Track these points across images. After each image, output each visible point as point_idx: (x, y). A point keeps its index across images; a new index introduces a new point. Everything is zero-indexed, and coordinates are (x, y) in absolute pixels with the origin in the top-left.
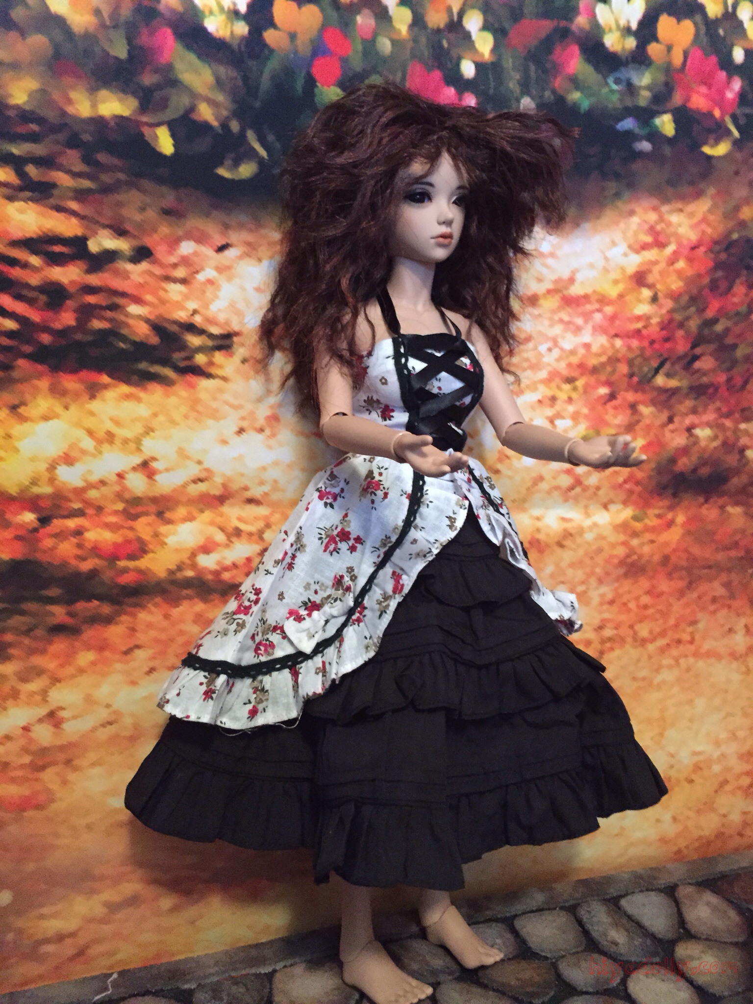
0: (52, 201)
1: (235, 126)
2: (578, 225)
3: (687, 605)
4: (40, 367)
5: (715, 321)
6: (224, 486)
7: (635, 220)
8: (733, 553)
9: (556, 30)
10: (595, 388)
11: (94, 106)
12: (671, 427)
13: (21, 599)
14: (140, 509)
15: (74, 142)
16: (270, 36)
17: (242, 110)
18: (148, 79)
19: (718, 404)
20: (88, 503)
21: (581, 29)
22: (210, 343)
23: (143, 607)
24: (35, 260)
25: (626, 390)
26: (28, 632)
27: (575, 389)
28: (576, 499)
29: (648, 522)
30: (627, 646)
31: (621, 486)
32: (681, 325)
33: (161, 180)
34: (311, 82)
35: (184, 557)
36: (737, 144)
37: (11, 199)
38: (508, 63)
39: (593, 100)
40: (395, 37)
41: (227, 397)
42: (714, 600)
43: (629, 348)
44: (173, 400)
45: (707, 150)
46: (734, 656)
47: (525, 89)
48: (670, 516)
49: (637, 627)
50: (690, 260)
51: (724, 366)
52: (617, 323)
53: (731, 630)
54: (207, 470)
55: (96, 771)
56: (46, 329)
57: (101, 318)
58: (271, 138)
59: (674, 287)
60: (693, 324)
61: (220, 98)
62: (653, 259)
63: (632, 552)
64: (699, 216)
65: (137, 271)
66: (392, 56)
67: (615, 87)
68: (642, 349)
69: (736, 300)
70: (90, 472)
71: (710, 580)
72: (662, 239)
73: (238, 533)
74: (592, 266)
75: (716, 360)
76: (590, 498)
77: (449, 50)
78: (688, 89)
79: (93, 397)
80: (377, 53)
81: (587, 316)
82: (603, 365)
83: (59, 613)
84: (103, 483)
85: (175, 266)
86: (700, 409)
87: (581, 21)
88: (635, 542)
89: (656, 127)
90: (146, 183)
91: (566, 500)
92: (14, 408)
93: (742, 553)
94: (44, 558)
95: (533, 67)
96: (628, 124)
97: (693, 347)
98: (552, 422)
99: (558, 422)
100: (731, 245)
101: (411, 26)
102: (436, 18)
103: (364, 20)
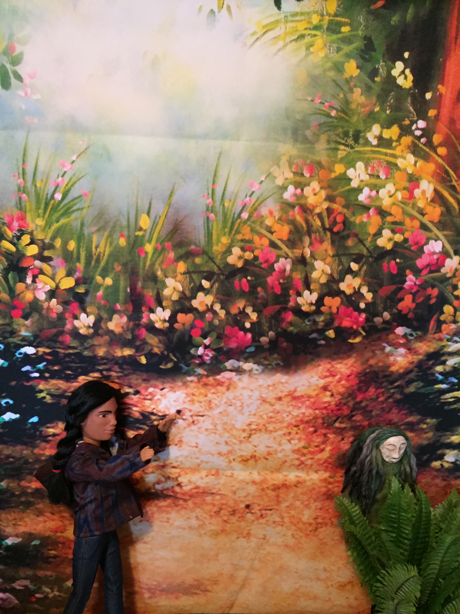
1: (166, 353)
2: (296, 371)
5: (361, 402)
6: (164, 462)
7: (321, 368)
9: (281, 308)
10: (307, 428)
11: (122, 353)
12: (343, 442)
15: (117, 363)
16: (176, 326)
17: (168, 348)
18: (138, 343)
21: (292, 307)
22: (159, 418)
25: (322, 429)
27: (299, 429)
28: (302, 469)
29: (336, 479)
30: (328, 527)
31: (322, 464)
32: (345, 404)
33: (142, 371)
34: (191, 337)
35: (151, 485)
36: (364, 337)
38: (264, 321)
39: (298, 329)
40: (219, 319)
43: (322, 413)
45: (350, 341)
47: (270, 329)
49: (333, 520)
50: (347, 380)
51: (367, 418)
52: (316, 404)
57: (125, 412)
58: (178, 355)
59: (340, 391)
60: (351, 404)
61: (161, 345)
62: (330, 381)
63: (329, 490)
64: (350, 364)
65: (135, 398)
66: (219, 324)
67: (308, 323)
68: (328, 414)
69: (370, 394)
72: (333, 373)
73: (168, 478)
74: (303, 385)
75: (363, 416)
76: (309, 469)
77: (240, 320)
78: (341, 320)
80: (213, 325)
81: (303, 403)
82: (311, 420)
85: (147, 395)
87: (291, 304)
88: (330, 486)
89: (327, 335)
90: (138, 372)
91: (298, 469)
95: (273, 321)
96: (314, 335)
98: (289, 441)
99: (292, 441)
100: (366, 374)
101: (225, 315)
102: (234, 311)
103: (209, 316)
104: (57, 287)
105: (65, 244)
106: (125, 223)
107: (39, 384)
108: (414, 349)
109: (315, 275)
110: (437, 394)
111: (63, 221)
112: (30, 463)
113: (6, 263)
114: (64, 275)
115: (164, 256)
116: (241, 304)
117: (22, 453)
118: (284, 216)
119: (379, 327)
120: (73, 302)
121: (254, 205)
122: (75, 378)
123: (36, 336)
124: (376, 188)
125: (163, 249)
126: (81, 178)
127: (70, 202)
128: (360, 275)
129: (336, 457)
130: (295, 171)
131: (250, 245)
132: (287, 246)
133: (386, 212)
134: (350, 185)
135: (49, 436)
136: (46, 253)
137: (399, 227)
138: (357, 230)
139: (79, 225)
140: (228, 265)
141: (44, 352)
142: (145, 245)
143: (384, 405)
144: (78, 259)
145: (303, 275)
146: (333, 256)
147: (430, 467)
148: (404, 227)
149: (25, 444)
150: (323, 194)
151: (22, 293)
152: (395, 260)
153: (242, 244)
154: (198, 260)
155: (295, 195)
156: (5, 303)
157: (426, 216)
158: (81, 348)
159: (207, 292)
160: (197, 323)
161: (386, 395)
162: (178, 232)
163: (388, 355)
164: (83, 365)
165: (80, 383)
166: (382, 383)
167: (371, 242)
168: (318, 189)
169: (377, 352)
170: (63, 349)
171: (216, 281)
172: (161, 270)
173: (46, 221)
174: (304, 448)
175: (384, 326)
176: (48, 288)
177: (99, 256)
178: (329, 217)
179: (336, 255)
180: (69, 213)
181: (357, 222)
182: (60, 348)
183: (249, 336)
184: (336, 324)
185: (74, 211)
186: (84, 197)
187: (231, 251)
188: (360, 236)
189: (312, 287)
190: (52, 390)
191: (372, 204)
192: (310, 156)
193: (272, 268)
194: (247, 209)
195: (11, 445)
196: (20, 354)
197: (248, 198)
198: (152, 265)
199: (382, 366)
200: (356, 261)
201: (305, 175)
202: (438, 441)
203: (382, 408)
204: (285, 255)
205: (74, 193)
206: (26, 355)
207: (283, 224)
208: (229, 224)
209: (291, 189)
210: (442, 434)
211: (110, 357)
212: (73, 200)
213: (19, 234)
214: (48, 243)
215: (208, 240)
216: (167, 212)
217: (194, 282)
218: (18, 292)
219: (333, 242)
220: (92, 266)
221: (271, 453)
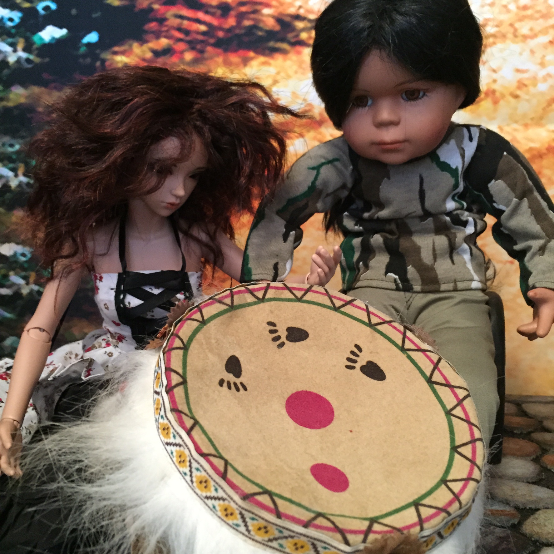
4: (219, 50)
44: (288, 63)
56: (221, 29)
57: (249, 19)
221: (526, 82)
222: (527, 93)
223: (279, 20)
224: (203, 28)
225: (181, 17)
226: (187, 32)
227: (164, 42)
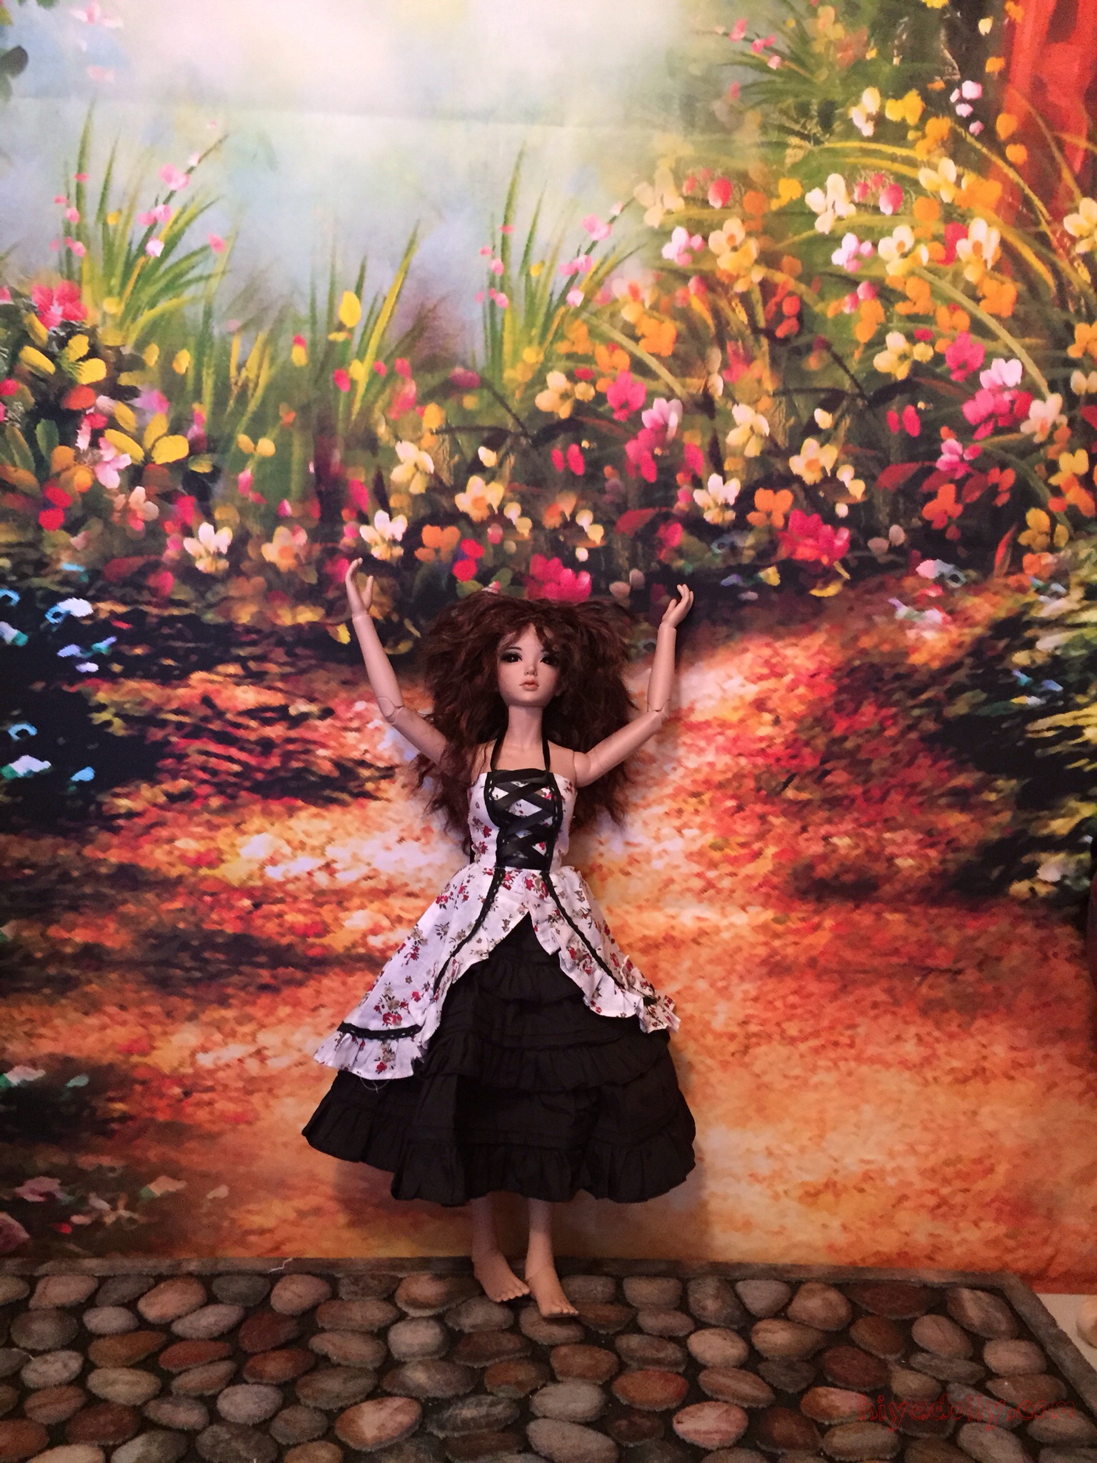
0: (265, 683)
1: (395, 618)
2: (691, 663)
3: (842, 1008)
4: (257, 797)
5: (845, 739)
6: (388, 882)
7: (749, 657)
8: (895, 960)
9: (658, 515)
10: (721, 801)
11: (294, 617)
12: (805, 835)
13: (241, 963)
14: (324, 899)
15: (280, 643)
16: (420, 553)
17: (401, 605)
18: (331, 595)
19: (856, 815)
20: (287, 893)
21: (683, 511)
22: (377, 774)
23: (325, 974)
24: (253, 724)
25: (755, 803)
26: (244, 988)
27: (702, 802)
28: (711, 900)
29: (790, 924)
30: (774, 1043)
31: (756, 889)
32: (807, 744)
33: (340, 661)
34: (452, 580)
35: (357, 937)
36: (846, 584)
37: (238, 684)
38: (618, 545)
39: (697, 565)
40: (519, 539)
41: (390, 814)
42: (875, 1005)
43: (755, 766)
44: (349, 817)
45: (815, 592)
46: (904, 1064)
47: (633, 563)
48: (816, 919)
49: (785, 1025)
50: (810, 686)
51: (859, 779)
52: (740, 743)
53: (898, 1038)
54: (374, 870)
55: (290, 1101)
56: (260, 770)
57: (298, 760)
58: (423, 623)
59: (795, 710)
60: (821, 742)
61: (384, 600)
62: (772, 687)
63: (774, 952)
64: (815, 649)
65: (323, 726)
66: (518, 552)
67: (718, 551)
68: (769, 767)
69: (864, 719)
70: (288, 871)
71: (869, 985)
72: (778, 670)
73: (399, 920)
74: (710, 697)
75: (850, 773)
76: (725, 900)
77: (565, 543)
78: (795, 544)
79: (291, 816)
80: (504, 553)
81: (710, 740)
82: (729, 781)
83: (265, 975)
84: (297, 879)
85: (351, 719)
86: (836, 820)
87: (681, 505)
88: (777, 943)
89: (761, 579)
90: (332, 665)
91: (701, 901)
92: (237, 825)
93: (905, 960)
94: (255, 933)
95: (640, 545)
96: (732, 579)
97: (823, 762)
98: (679, 831)
99: (686, 832)
100: (853, 671)
101: (532, 530)
102: (552, 521)
103: (494, 531)
104: (148, 458)
105: (168, 358)
106: (304, 311)
107: (98, 690)
108: (963, 611)
109: (734, 438)
110: (1018, 720)
111: (164, 305)
112: (71, 880)
113: (32, 400)
114: (165, 430)
115: (394, 390)
116: (566, 504)
117: (54, 856)
118: (665, 299)
119: (881, 560)
120: (183, 495)
121: (596, 273)
122: (182, 676)
123: (94, 574)
124: (871, 235)
125: (391, 376)
126: (208, 206)
127: (181, 261)
128: (835, 439)
129: (789, 871)
130: (689, 193)
131: (587, 367)
132: (670, 371)
133: (893, 291)
134: (812, 227)
135: (119, 816)
136: (125, 379)
137: (922, 326)
138: (828, 333)
139: (201, 314)
140: (536, 412)
141: (112, 613)
142: (350, 364)
143: (899, 747)
144: (198, 394)
145: (708, 439)
146: (775, 395)
147: (1007, 895)
148: (934, 328)
149: (64, 833)
150: (753, 247)
151: (68, 468)
152: (915, 405)
153: (570, 364)
154: (470, 402)
155: (689, 250)
156: (26, 495)
157: (983, 303)
158: (200, 605)
159: (490, 475)
160: (468, 549)
161: (903, 723)
162: (426, 334)
163: (904, 625)
164: (202, 645)
165: (193, 688)
166: (890, 693)
167: (861, 362)
168: (740, 235)
169: (877, 619)
170: (157, 605)
171: (512, 449)
172: (387, 423)
173: (127, 305)
174: (714, 847)
175: (891, 557)
176: (126, 461)
177: (244, 387)
178: (765, 303)
179: (783, 392)
180: (180, 286)
181: (830, 314)
182: (148, 603)
183: (586, 578)
184: (783, 553)
185: (189, 283)
186: (213, 251)
187: (545, 381)
188: (836, 349)
189: (727, 467)
190: (127, 706)
191: (864, 272)
192: (723, 159)
193: (636, 421)
194: (580, 282)
195: (30, 836)
196: (57, 615)
197: (582, 258)
198: (367, 411)
199: (890, 653)
200: (828, 406)
201: (711, 203)
202: (1024, 832)
203: (894, 755)
204: (666, 391)
205: (191, 241)
206: (69, 617)
207: (663, 317)
208: (540, 319)
209: (680, 235)
210: (1033, 816)
211: (266, 628)
212: (188, 257)
213: (62, 334)
214: (131, 355)
215: (493, 356)
216: (401, 288)
217: (461, 452)
218: (55, 468)
219: (774, 362)
220: (229, 409)
221: (638, 858)
222: (640, 870)
223: (337, 764)
224: (236, 768)
225: (207, 754)
226: (214, 773)
227: (183, 784)
